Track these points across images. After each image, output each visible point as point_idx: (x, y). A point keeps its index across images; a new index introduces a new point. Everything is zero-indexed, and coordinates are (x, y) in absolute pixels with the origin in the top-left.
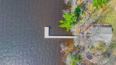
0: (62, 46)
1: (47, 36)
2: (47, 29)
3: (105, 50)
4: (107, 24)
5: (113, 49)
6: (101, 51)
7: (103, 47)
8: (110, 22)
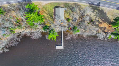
0: (67, 39)
1: (62, 47)
2: (58, 47)
3: (70, 11)
4: (53, 10)
5: (69, 6)
6: (71, 13)
7: (68, 12)
8: (52, 8)
